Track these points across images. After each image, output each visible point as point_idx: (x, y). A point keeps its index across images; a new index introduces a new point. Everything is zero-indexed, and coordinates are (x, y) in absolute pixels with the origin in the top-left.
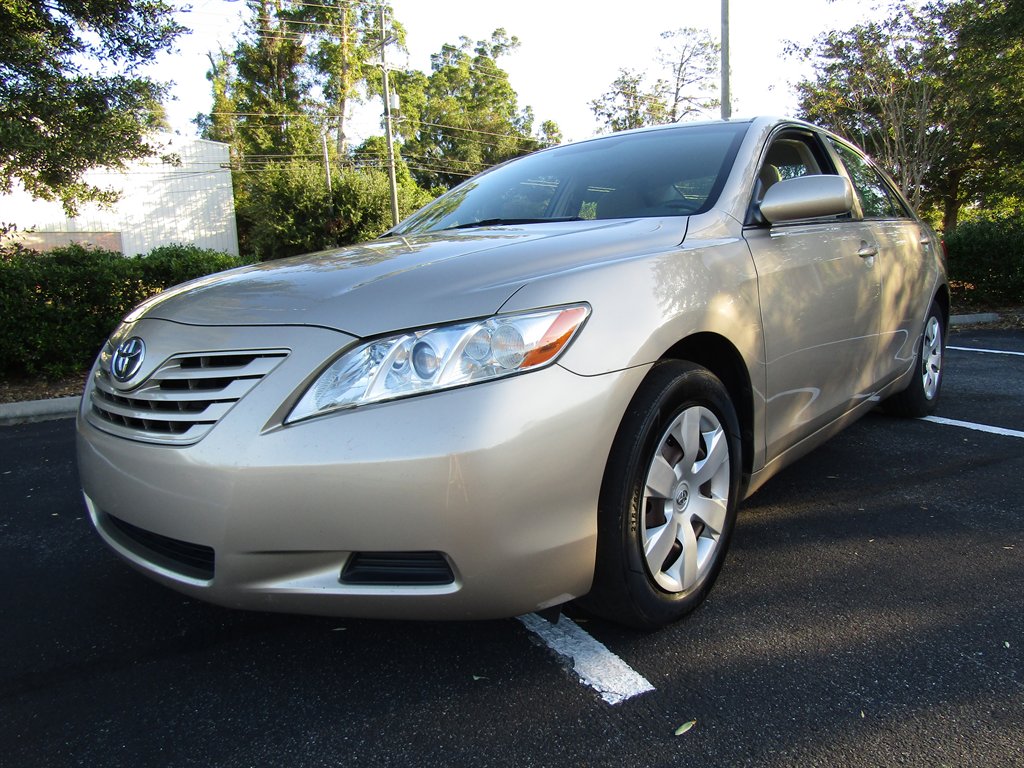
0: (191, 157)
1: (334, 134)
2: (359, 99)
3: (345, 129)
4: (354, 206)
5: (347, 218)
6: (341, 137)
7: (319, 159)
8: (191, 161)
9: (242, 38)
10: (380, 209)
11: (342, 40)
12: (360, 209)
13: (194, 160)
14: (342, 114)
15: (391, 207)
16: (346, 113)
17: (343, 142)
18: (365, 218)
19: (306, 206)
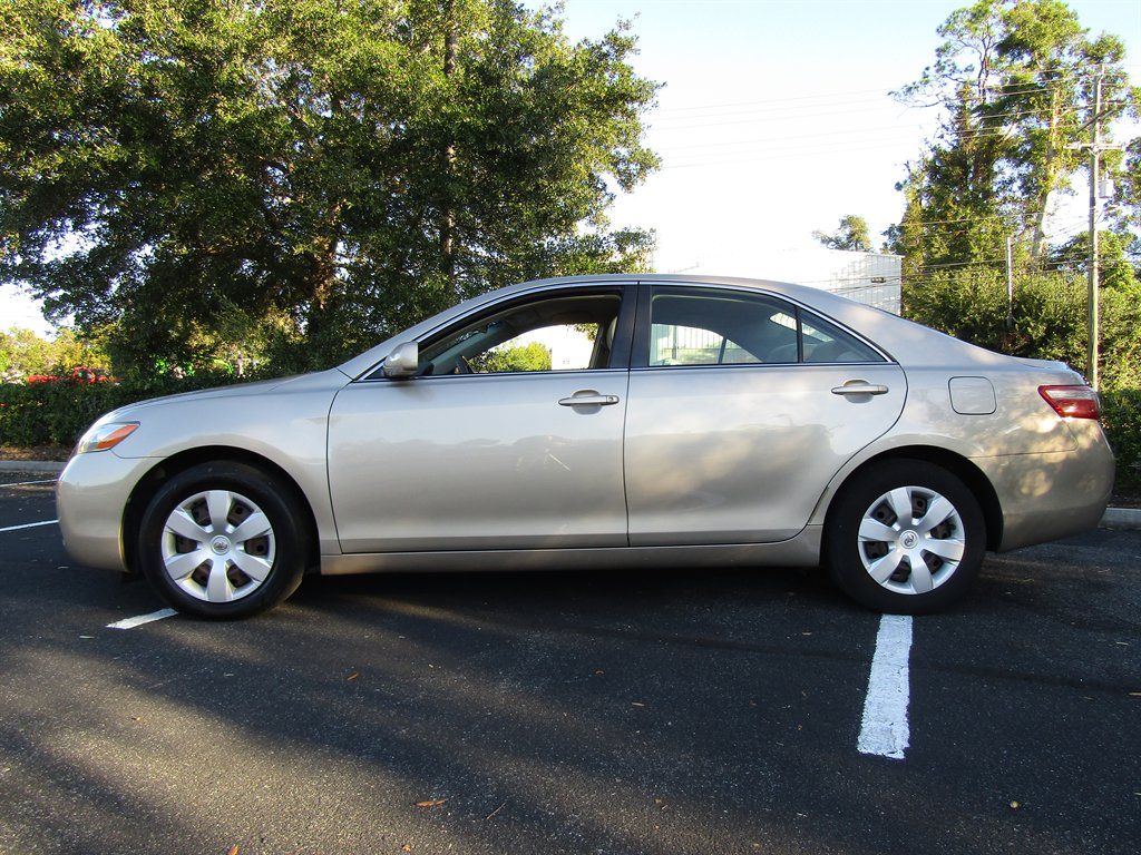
0: (860, 272)
1: (1030, 234)
2: (1070, 189)
3: (1044, 228)
4: (1036, 319)
5: (1024, 333)
6: (1040, 235)
7: (1001, 265)
8: (859, 276)
9: (935, 142)
10: (1073, 321)
11: (1049, 125)
12: (1043, 320)
13: (863, 274)
14: (1042, 209)
15: (1088, 318)
16: (1049, 207)
17: (1041, 243)
18: (1048, 332)
19: (974, 321)
